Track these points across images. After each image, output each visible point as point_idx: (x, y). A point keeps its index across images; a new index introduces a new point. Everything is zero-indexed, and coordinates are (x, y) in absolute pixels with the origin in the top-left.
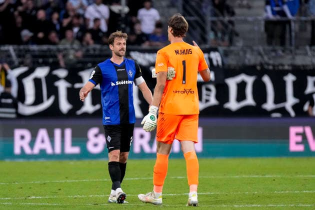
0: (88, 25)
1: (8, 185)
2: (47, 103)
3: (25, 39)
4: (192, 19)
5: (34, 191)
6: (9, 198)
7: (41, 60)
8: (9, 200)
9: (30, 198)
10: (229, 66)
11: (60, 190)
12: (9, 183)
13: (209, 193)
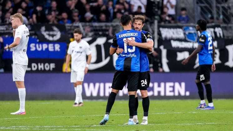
0: (133, 9)
1: (78, 117)
2: (105, 62)
3: (88, 19)
4: (203, 5)
5: (95, 121)
6: (79, 126)
7: (101, 33)
8: (79, 127)
9: (92, 126)
10: (228, 37)
11: (113, 120)
12: (79, 115)
13: (214, 123)
